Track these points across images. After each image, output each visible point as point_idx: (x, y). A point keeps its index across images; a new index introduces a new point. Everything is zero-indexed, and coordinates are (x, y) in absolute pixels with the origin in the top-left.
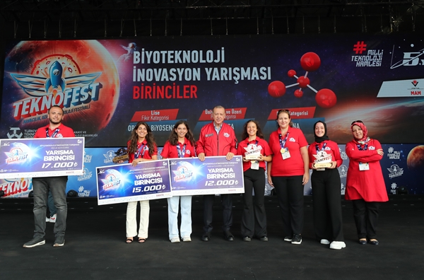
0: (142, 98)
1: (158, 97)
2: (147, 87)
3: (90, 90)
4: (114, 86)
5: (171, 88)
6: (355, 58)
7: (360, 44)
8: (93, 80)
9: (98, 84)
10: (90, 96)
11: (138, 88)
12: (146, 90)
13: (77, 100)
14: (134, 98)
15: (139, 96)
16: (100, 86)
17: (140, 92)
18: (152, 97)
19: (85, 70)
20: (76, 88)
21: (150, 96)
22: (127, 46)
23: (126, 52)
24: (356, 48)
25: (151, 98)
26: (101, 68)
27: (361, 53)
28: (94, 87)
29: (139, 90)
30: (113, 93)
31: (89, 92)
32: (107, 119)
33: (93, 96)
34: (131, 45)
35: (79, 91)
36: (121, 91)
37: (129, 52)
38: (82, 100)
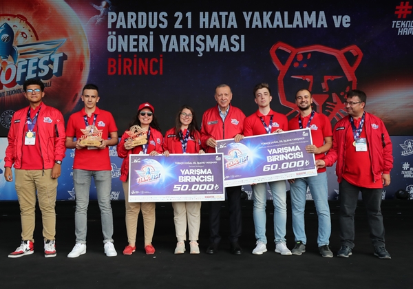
0: (120, 73)
1: (140, 73)
2: (125, 60)
3: (50, 62)
4: (82, 57)
5: (156, 61)
6: (396, 24)
7: (404, 5)
8: (54, 49)
9: (61, 55)
10: (51, 70)
11: (114, 61)
12: (125, 63)
13: (34, 75)
14: (109, 73)
15: (115, 70)
16: (64, 57)
17: (117, 66)
18: (133, 72)
19: (45, 36)
20: (33, 60)
21: (129, 70)
22: (99, 4)
23: (98, 12)
24: (398, 10)
25: (130, 73)
26: (65, 34)
27: (404, 17)
28: (56, 57)
29: (115, 64)
30: (81, 66)
31: (50, 65)
32: (74, 100)
33: (55, 70)
34: (104, 4)
35: (36, 64)
36: (91, 65)
37: (102, 12)
38: (40, 75)
